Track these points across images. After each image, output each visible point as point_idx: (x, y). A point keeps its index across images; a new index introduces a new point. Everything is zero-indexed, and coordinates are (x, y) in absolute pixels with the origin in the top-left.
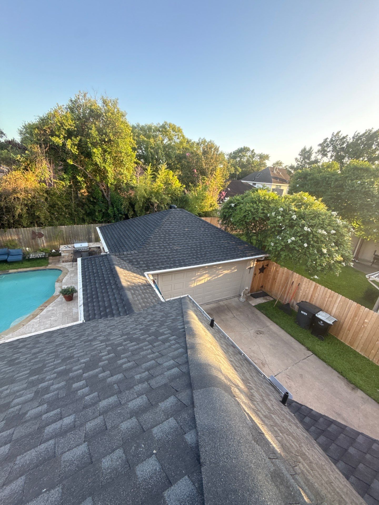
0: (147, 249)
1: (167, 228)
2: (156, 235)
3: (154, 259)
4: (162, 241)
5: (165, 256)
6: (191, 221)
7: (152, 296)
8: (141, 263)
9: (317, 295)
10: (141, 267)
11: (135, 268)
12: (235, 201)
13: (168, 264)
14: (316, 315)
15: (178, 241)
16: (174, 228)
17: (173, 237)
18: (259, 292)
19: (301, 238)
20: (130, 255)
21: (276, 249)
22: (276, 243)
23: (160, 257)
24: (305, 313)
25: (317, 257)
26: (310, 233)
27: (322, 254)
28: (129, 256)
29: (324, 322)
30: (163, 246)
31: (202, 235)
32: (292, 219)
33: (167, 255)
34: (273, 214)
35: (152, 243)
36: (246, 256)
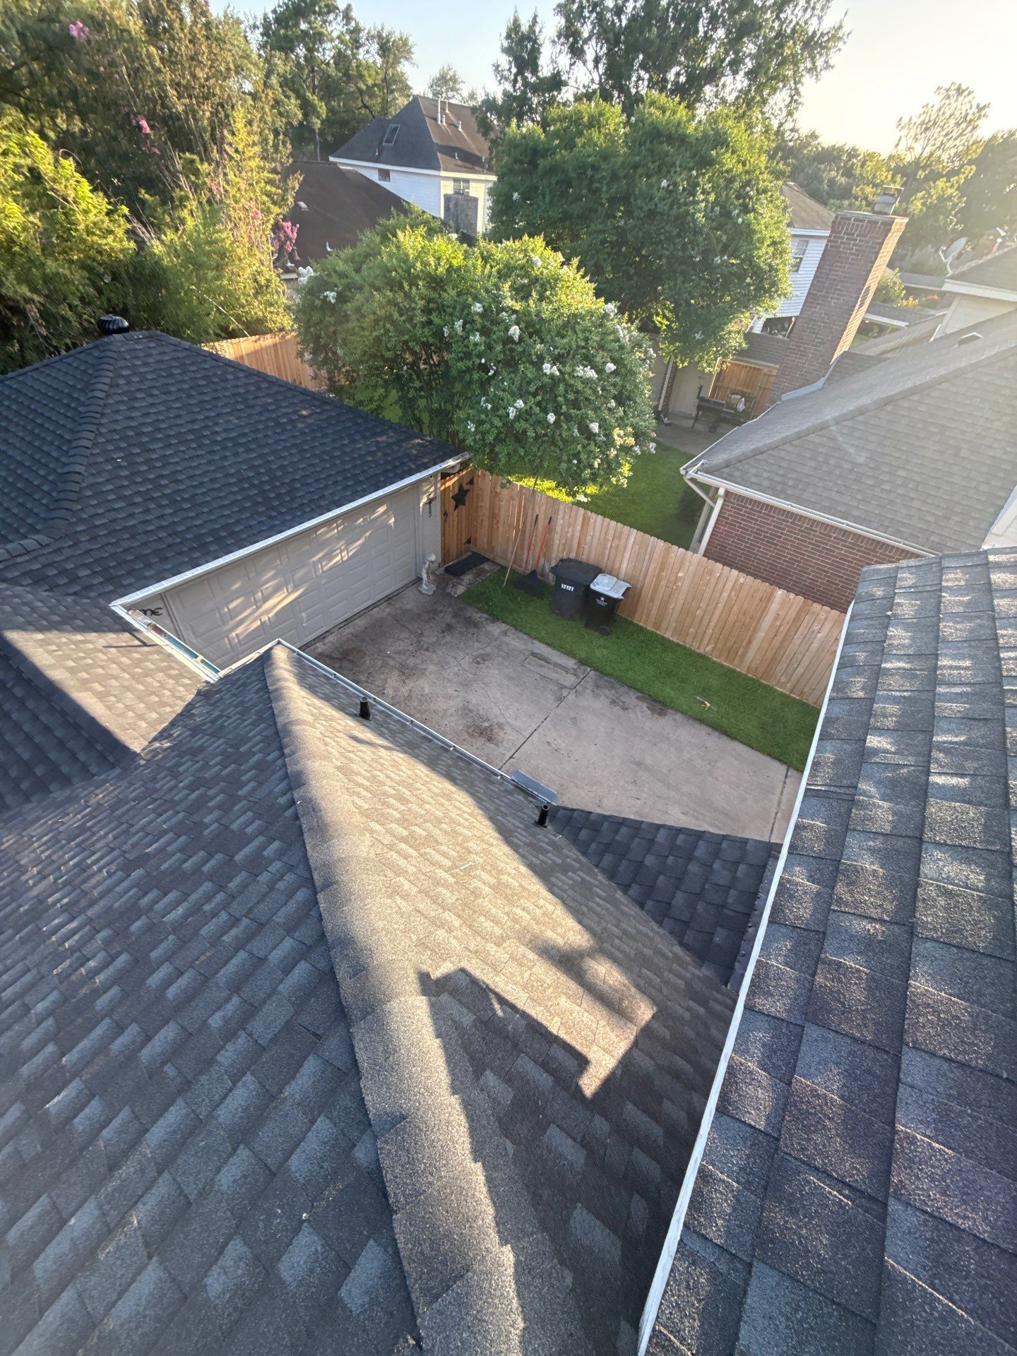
0: (81, 521)
1: (126, 423)
2: (93, 460)
3: (126, 551)
4: (126, 477)
5: (161, 528)
6: (205, 377)
7: (170, 677)
8: (83, 573)
9: (589, 538)
10: (89, 588)
11: (69, 599)
12: (335, 279)
13: (180, 553)
14: (592, 586)
15: (186, 464)
16: (154, 417)
17: (160, 453)
18: (464, 557)
19: (539, 398)
20: (26, 558)
21: (483, 440)
22: (480, 423)
23: (143, 538)
24: (570, 588)
25: (579, 447)
26: (560, 381)
27: (590, 436)
28: (19, 560)
29: (608, 598)
30: (138, 493)
31: (261, 427)
32: (510, 339)
33: (165, 524)
34: (459, 324)
35: (89, 493)
36: (411, 473)
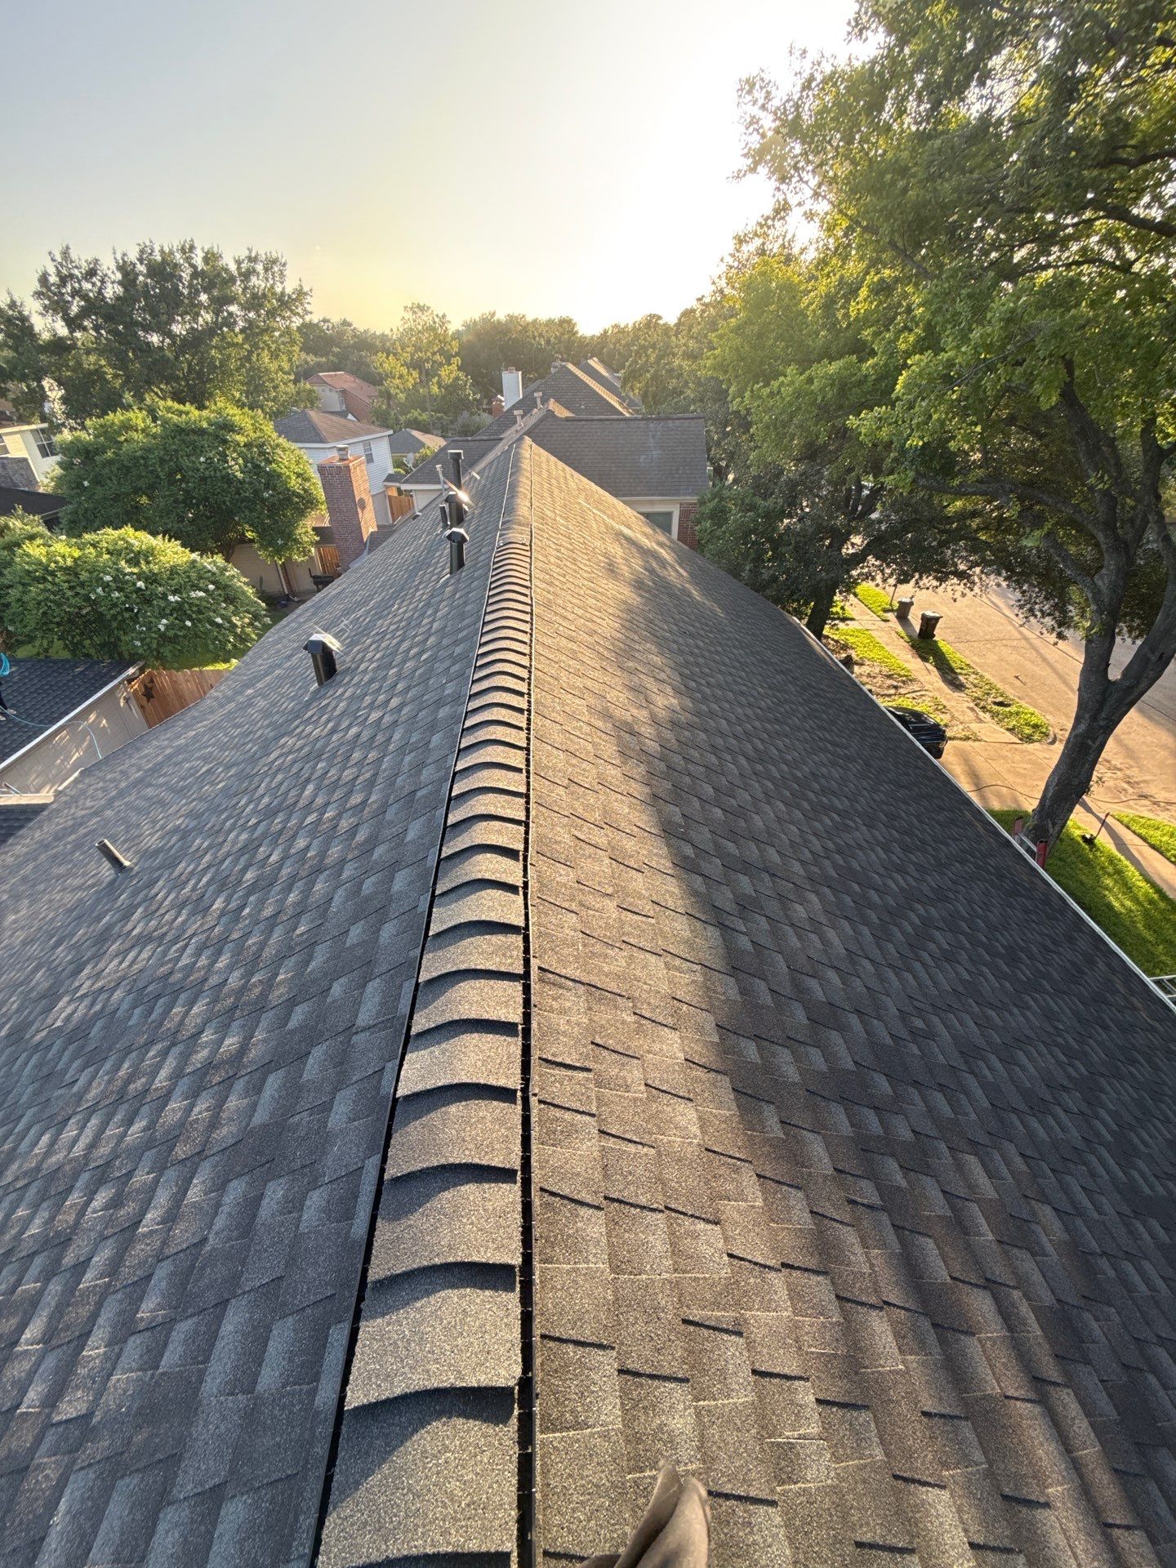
19: (175, 615)
21: (150, 648)
22: (142, 640)
25: (216, 634)
26: (183, 603)
34: (99, 590)
36: (106, 684)
